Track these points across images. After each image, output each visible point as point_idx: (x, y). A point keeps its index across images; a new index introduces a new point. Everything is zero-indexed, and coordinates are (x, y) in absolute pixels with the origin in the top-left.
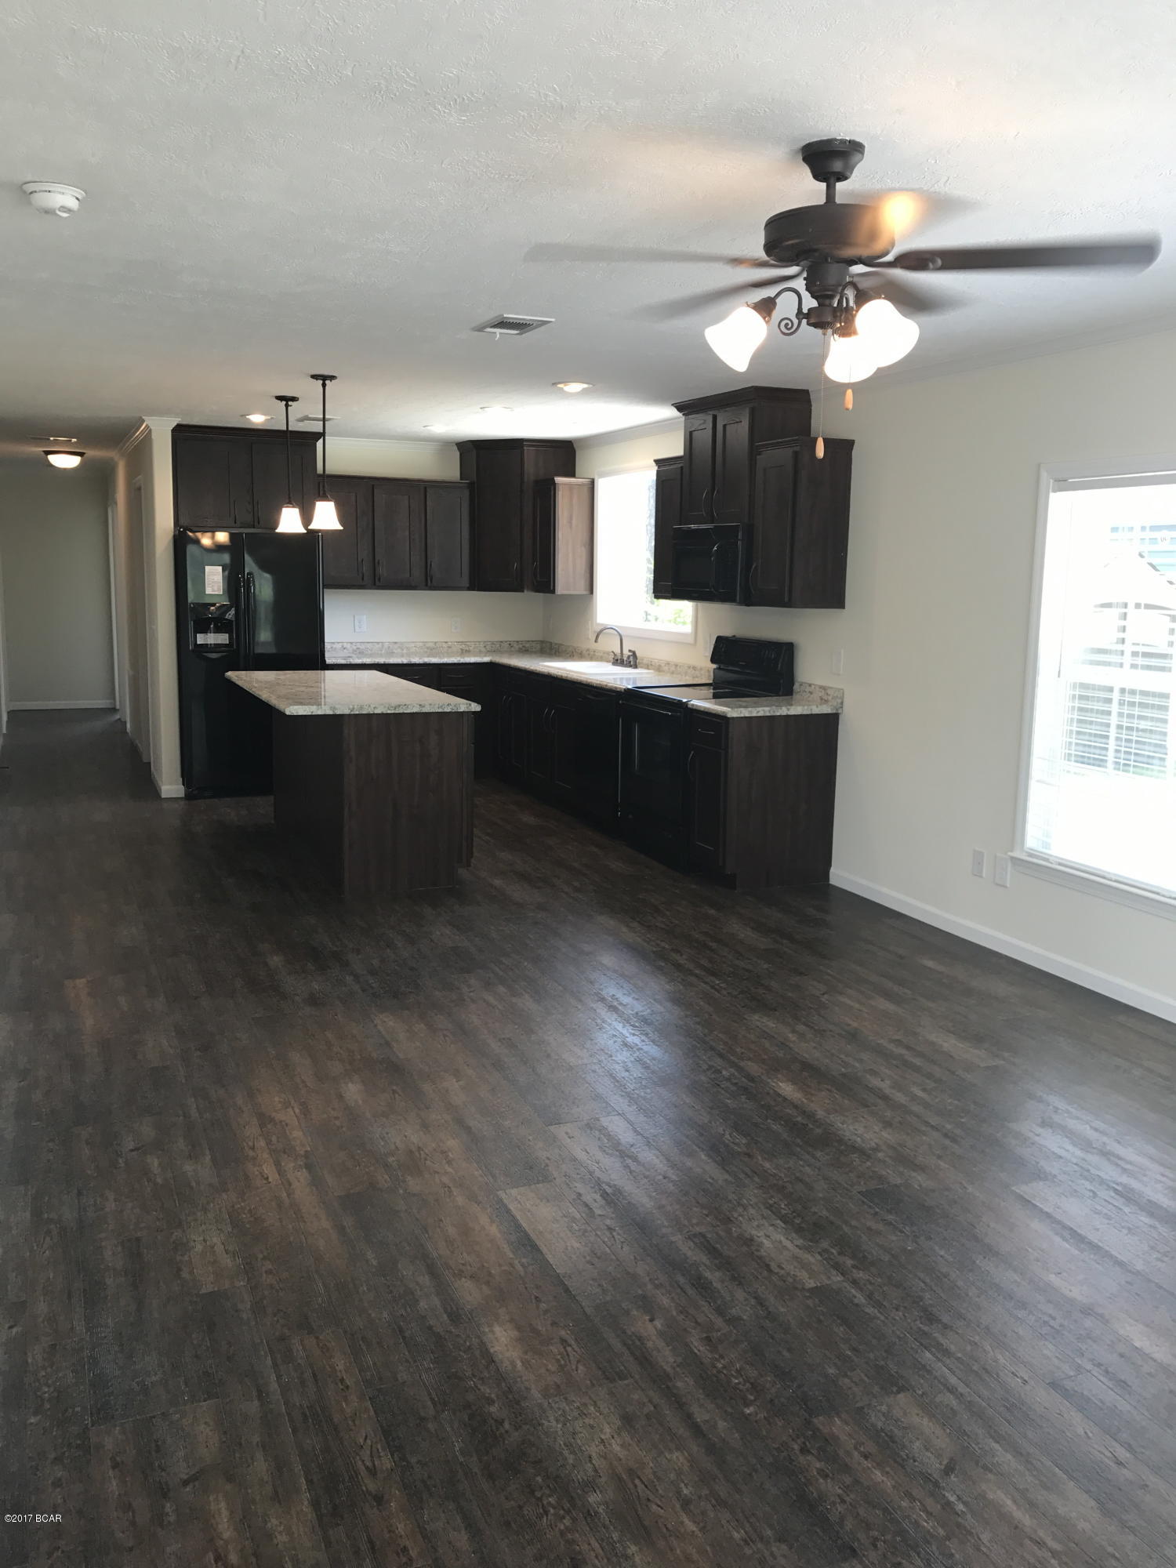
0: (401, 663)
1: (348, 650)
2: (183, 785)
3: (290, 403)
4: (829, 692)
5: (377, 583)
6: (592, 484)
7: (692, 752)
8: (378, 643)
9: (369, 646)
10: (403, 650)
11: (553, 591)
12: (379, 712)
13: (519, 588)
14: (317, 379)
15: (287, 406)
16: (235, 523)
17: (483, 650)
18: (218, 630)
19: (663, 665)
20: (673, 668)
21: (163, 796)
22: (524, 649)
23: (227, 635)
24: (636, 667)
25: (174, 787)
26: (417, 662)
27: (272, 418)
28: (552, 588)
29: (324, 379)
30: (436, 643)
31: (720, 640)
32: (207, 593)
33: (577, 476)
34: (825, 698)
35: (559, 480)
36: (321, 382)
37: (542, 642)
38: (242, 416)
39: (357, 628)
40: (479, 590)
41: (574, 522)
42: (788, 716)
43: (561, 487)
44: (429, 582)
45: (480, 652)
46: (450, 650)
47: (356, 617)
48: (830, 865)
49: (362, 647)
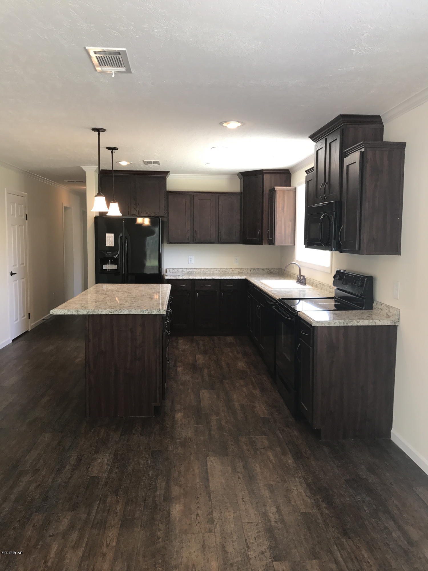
0: (201, 279)
1: (184, 272)
3: (114, 151)
4: (391, 310)
5: (195, 241)
6: (295, 189)
7: (300, 344)
8: (199, 269)
9: (195, 270)
10: (210, 272)
11: (274, 244)
12: (104, 314)
13: (260, 243)
14: (95, 131)
15: (112, 152)
16: (128, 214)
17: (250, 272)
18: (112, 263)
19: (318, 284)
20: (322, 286)
22: (270, 272)
23: (117, 265)
24: (305, 284)
26: (209, 279)
27: (131, 163)
28: (273, 243)
29: (99, 131)
30: (226, 269)
31: (338, 272)
32: (107, 246)
33: (292, 186)
34: (389, 314)
35: (277, 188)
36: (97, 133)
37: (279, 268)
38: (116, 162)
39: (189, 261)
40: (244, 244)
41: (285, 209)
42: (358, 327)
43: (278, 192)
44: (220, 241)
45: (248, 273)
46: (233, 272)
47: (189, 257)
48: (391, 427)
49: (192, 271)
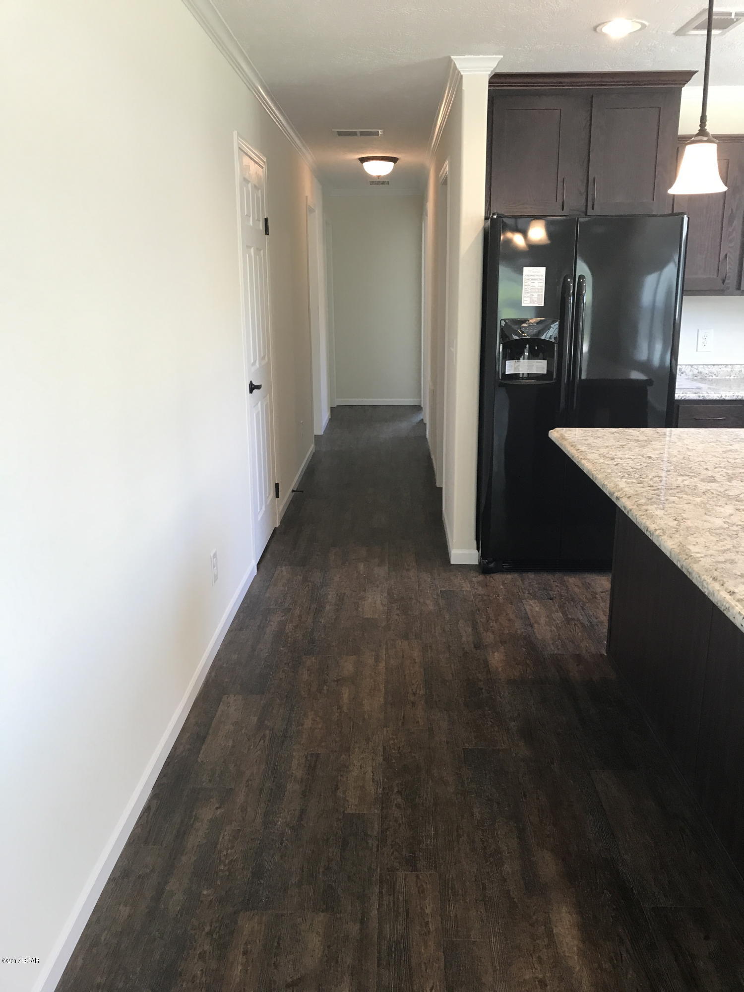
2: (478, 549)
18: (533, 355)
21: (453, 562)
23: (545, 362)
25: (466, 551)
